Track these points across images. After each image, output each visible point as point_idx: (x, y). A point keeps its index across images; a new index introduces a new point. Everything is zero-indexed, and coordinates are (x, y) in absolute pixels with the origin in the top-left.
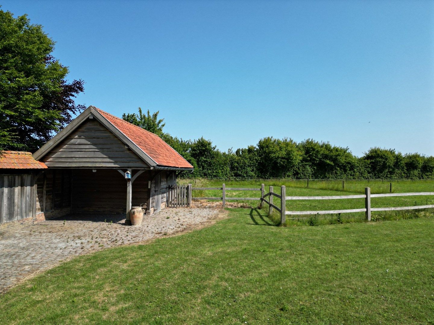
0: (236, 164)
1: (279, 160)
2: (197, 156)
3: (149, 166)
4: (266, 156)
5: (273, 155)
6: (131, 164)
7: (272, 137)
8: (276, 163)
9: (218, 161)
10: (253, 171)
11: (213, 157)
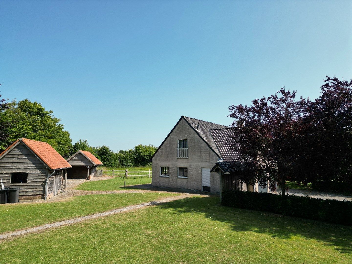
0: (122, 159)
1: (145, 157)
2: (101, 155)
3: (94, 165)
4: (138, 155)
5: (142, 154)
6: (89, 164)
7: (142, 144)
8: (143, 158)
9: (113, 158)
10: (131, 162)
11: (110, 155)
